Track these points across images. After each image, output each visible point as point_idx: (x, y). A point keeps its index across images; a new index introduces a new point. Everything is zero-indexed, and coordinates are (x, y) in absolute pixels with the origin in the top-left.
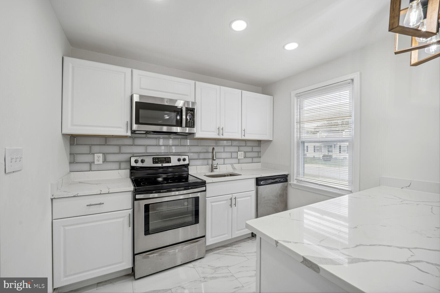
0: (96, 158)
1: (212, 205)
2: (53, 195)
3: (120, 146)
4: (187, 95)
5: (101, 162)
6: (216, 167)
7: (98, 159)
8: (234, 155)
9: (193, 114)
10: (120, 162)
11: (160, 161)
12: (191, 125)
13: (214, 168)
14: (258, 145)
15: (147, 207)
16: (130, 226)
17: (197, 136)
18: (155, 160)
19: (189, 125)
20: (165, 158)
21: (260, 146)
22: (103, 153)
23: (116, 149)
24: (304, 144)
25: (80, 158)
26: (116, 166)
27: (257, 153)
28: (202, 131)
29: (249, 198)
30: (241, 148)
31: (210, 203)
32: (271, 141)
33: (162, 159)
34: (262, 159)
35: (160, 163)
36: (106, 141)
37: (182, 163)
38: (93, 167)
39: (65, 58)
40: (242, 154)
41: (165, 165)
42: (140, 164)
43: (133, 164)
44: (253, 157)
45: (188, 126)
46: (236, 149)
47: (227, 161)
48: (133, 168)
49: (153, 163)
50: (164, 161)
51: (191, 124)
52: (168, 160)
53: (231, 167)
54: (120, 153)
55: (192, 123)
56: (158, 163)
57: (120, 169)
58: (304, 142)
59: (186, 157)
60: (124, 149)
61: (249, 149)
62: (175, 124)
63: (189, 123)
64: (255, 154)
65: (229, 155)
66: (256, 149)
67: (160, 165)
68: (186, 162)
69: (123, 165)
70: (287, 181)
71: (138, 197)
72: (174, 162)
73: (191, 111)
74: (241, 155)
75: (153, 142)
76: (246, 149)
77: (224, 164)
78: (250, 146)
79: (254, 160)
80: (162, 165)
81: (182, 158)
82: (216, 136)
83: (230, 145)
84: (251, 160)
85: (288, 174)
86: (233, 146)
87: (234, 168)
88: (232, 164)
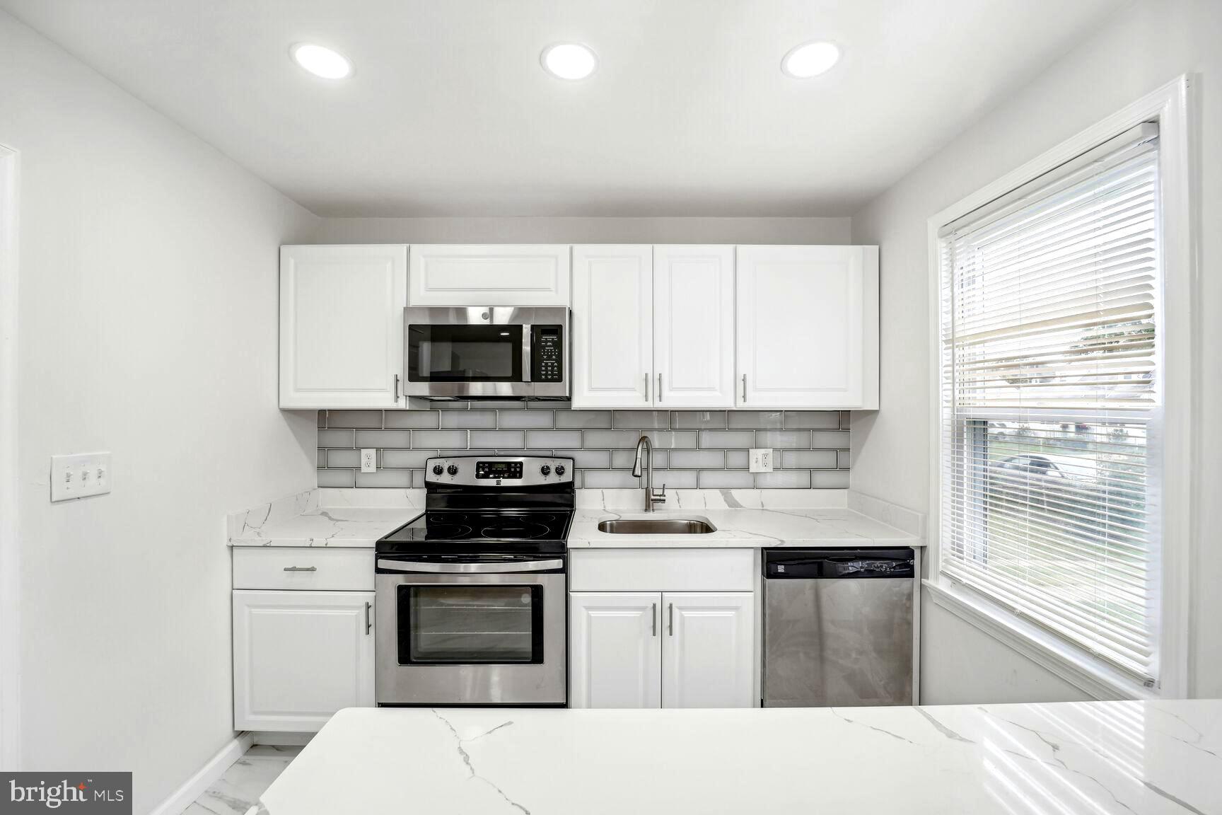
0: (364, 460)
1: (589, 617)
2: (230, 540)
3: (411, 431)
4: (548, 289)
5: (373, 469)
6: (660, 496)
7: (368, 459)
8: (736, 459)
9: (556, 342)
10: (412, 471)
11: (495, 472)
12: (552, 375)
13: (653, 497)
14: (837, 427)
16: (368, 633)
17: (580, 402)
18: (484, 470)
19: (546, 375)
20: (509, 464)
21: (849, 431)
22: (378, 449)
23: (401, 439)
24: (985, 430)
25: (338, 459)
26: (403, 478)
27: (832, 455)
28: (591, 389)
29: (731, 614)
30: (762, 437)
31: (583, 609)
32: (875, 412)
33: (500, 467)
34: (853, 478)
35: (495, 478)
36: (382, 422)
37: (553, 479)
38: (359, 480)
39: (283, 249)
40: (765, 456)
41: (506, 482)
42: (445, 479)
43: (431, 477)
44: (817, 469)
45: (543, 377)
46: (741, 440)
47: (707, 478)
48: (430, 487)
49: (478, 476)
50: (503, 472)
51: (552, 371)
52: (515, 470)
53: (722, 498)
54: (408, 447)
55: (556, 368)
56: (488, 477)
57: (409, 486)
58: (985, 423)
59: (568, 466)
60: (419, 440)
61: (790, 440)
62: (509, 374)
63: (546, 370)
64: (828, 459)
65: (714, 459)
66: (823, 441)
67: (491, 482)
68: (566, 478)
69: (418, 479)
70: (911, 575)
71: (384, 564)
72: (532, 476)
73: (551, 335)
74: (760, 460)
76: (780, 440)
77: (698, 487)
78: (799, 430)
79: (820, 478)
80: (498, 483)
81: (553, 465)
82: (639, 403)
83: (722, 426)
84: (804, 478)
85: (922, 548)
86: (730, 430)
87: (733, 504)
88: (725, 490)
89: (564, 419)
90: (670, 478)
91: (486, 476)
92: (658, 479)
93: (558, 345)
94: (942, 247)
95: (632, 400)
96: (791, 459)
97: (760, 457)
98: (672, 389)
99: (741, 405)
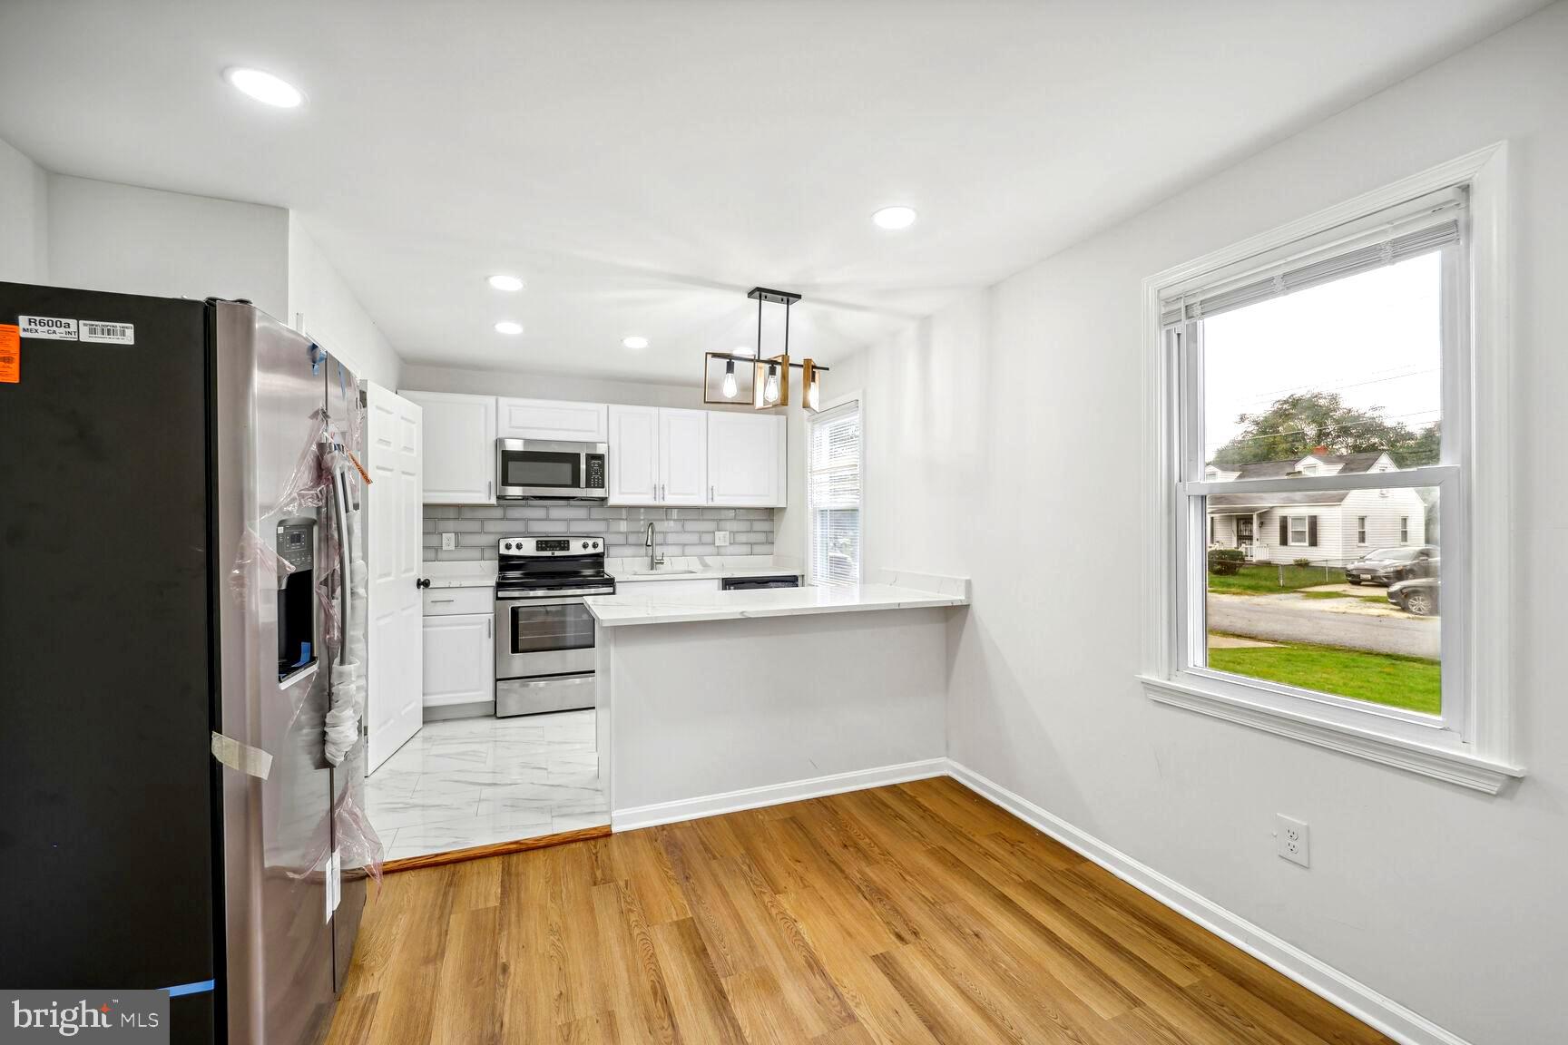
0: (445, 540)
3: (482, 521)
4: (593, 431)
5: (452, 547)
6: (659, 561)
7: (450, 540)
8: (707, 538)
9: (600, 464)
10: (483, 549)
11: (551, 547)
12: (598, 484)
13: (656, 561)
14: (766, 517)
15: (515, 611)
16: (490, 637)
17: (612, 501)
18: (541, 545)
19: (594, 484)
20: (560, 542)
21: (773, 520)
22: (456, 533)
23: (475, 526)
26: (476, 553)
27: (764, 535)
28: (619, 494)
30: (723, 524)
32: (784, 509)
33: (554, 544)
34: (776, 548)
35: (550, 550)
36: (459, 513)
37: (590, 551)
38: (441, 555)
40: (725, 536)
41: (558, 553)
42: (514, 552)
43: (503, 551)
44: (755, 544)
45: (592, 485)
46: (710, 526)
47: (688, 550)
48: (503, 558)
49: (538, 550)
50: (555, 547)
51: (598, 482)
52: (564, 545)
53: (698, 562)
54: (482, 532)
55: (600, 480)
56: (546, 550)
57: (483, 559)
59: (600, 542)
60: (491, 526)
61: (743, 526)
62: (570, 482)
63: (595, 481)
64: (761, 537)
65: (694, 538)
66: (759, 526)
67: (548, 553)
68: (600, 550)
69: (488, 553)
71: (501, 594)
72: (576, 548)
73: (597, 460)
74: (721, 538)
75: (540, 513)
76: (735, 526)
77: (683, 555)
78: (747, 520)
79: (757, 549)
80: (553, 554)
81: (590, 542)
82: (651, 502)
83: (696, 518)
84: (746, 549)
85: (803, 576)
86: (703, 520)
87: (705, 565)
88: (700, 557)
89: (596, 513)
90: (666, 550)
91: (543, 549)
92: (658, 551)
93: (602, 466)
94: (809, 425)
95: (647, 500)
96: (742, 538)
97: (721, 536)
98: (670, 494)
99: (711, 504)
